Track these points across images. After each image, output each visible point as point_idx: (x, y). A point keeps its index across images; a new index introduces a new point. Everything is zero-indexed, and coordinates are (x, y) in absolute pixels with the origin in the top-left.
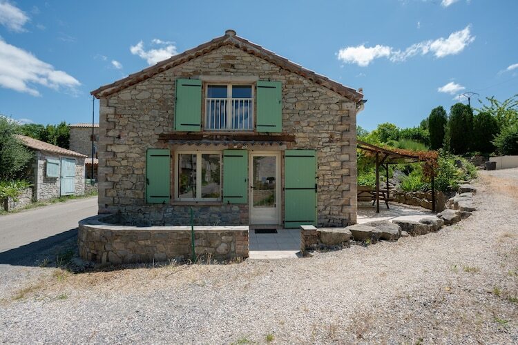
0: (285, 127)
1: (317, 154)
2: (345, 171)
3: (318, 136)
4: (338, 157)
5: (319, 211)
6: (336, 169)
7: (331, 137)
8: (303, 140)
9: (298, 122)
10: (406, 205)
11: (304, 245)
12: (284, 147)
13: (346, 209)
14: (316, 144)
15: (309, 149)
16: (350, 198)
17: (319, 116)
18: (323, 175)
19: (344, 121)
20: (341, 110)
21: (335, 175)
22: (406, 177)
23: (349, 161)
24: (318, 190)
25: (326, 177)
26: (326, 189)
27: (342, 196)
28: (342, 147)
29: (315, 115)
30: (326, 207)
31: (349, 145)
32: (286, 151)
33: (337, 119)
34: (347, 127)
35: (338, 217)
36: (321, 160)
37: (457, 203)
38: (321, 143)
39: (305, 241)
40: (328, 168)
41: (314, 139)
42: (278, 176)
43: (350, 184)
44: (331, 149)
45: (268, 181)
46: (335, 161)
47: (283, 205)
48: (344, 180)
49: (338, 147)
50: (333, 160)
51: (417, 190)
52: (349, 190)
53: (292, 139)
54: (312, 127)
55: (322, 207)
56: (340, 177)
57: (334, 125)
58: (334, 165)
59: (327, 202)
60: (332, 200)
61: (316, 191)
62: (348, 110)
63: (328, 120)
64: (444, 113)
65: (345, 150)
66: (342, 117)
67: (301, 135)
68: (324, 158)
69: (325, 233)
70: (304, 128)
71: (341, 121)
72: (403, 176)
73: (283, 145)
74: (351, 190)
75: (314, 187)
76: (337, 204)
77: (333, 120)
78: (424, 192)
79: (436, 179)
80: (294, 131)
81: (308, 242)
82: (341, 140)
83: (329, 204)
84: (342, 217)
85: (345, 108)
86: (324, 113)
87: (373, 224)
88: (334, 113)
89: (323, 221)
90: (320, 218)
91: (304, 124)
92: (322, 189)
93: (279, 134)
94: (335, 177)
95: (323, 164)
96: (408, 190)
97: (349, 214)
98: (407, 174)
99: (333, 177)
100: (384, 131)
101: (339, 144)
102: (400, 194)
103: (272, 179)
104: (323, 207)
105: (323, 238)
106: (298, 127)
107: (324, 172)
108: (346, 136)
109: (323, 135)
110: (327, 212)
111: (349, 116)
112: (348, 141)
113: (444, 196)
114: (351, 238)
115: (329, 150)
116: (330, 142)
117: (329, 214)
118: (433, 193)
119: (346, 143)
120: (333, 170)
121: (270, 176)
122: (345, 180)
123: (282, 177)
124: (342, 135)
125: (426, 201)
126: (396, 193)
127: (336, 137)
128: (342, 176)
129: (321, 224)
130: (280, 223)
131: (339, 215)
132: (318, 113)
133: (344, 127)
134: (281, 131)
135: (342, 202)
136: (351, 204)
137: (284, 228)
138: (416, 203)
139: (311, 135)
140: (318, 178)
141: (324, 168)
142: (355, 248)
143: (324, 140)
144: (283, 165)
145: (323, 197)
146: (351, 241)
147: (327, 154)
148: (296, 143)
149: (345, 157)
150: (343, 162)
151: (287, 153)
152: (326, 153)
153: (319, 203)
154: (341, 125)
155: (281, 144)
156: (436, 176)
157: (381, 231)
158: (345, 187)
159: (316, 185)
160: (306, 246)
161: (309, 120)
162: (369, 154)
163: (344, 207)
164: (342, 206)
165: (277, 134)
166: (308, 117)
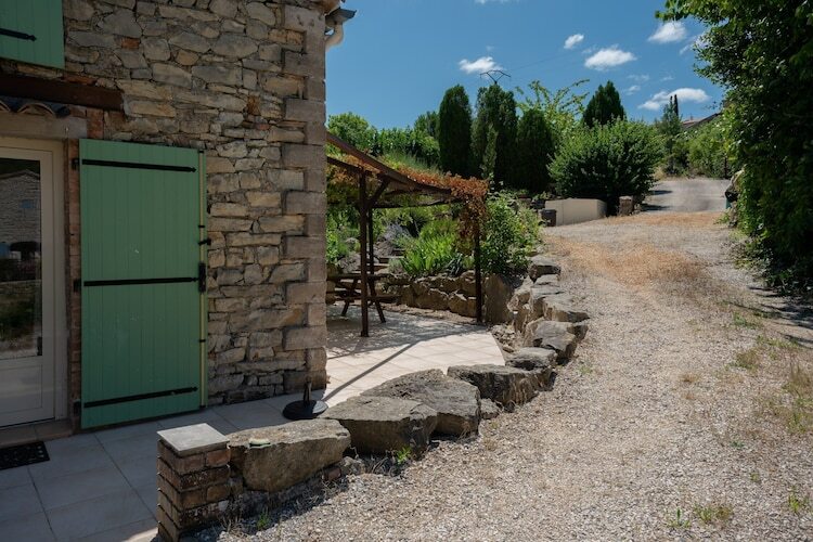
0: (79, 49)
1: (206, 164)
2: (291, 222)
3: (208, 101)
4: (272, 176)
5: (212, 353)
6: (264, 213)
7: (249, 110)
8: (152, 111)
9: (134, 43)
10: (415, 310)
11: (175, 515)
12: (75, 126)
13: (297, 340)
14: (199, 129)
15: (177, 144)
16: (307, 305)
17: (210, 33)
18: (226, 234)
19: (291, 65)
20: (280, 26)
21: (262, 233)
22: (412, 240)
23: (305, 190)
24: (210, 282)
25: (236, 241)
26: (235, 278)
27: (285, 300)
28: (284, 146)
29: (195, 26)
30: (234, 336)
31: (304, 143)
32: (83, 143)
33: (268, 53)
34: (300, 86)
35: (272, 367)
36: (217, 183)
37: (539, 303)
38: (217, 128)
39: (182, 496)
40: (241, 211)
41: (192, 110)
42: (49, 237)
43: (306, 261)
44: (250, 148)
45: (17, 255)
46: (263, 189)
47: (75, 345)
48: (290, 248)
49: (271, 144)
50: (257, 184)
51: (436, 271)
52: (305, 281)
53: (111, 102)
54: (187, 68)
55: (221, 340)
56: (277, 240)
57: (260, 73)
58: (259, 200)
59: (237, 322)
60: (252, 316)
61: (202, 288)
62: (303, 33)
63: (239, 52)
64: (466, 101)
65: (294, 155)
66: (283, 51)
67: (142, 88)
68: (229, 176)
69: (259, 452)
70: (158, 69)
71: (282, 63)
72: (406, 239)
73: (70, 120)
74: (312, 279)
75: (194, 273)
76: (267, 326)
77: (256, 56)
78: (454, 275)
79: (483, 244)
80: (116, 71)
81: (191, 501)
82: (282, 124)
83: (244, 328)
84: (283, 365)
85: (293, 23)
86: (227, 26)
87: (402, 388)
88: (260, 34)
89: (224, 384)
90: (215, 375)
91: (158, 52)
92: (222, 278)
93: (51, 75)
94: (265, 240)
95: (224, 198)
96: (417, 272)
97: (306, 352)
98: (415, 234)
99: (257, 240)
100: (342, 130)
101: (274, 135)
102: (401, 282)
103: (29, 248)
104: (225, 339)
105: (255, 473)
106: (131, 60)
107: (227, 224)
108: (294, 113)
109: (224, 102)
110: (239, 354)
111: (303, 52)
112: (302, 130)
113: (502, 285)
114: (348, 453)
115: (244, 152)
116: (247, 125)
117: (246, 359)
118: (478, 276)
119: (297, 136)
120: (256, 220)
121: (25, 239)
122: (292, 249)
123: (70, 237)
124: (283, 107)
125: (461, 296)
126: (391, 281)
127: (265, 114)
128: (284, 236)
129: (218, 394)
130: (61, 412)
131: (275, 359)
132: (207, 24)
133: (288, 85)
134: (60, 64)
135: (286, 316)
136: (311, 323)
137: (79, 430)
138: (436, 303)
139: (184, 96)
140: (208, 242)
141: (228, 209)
142: (364, 488)
143: (226, 118)
144: (71, 197)
145: (223, 305)
146: (348, 460)
147: (239, 166)
148: (125, 117)
149: (292, 178)
150: (286, 193)
151: (89, 150)
152: (233, 160)
153: (213, 327)
154: (281, 75)
155: (62, 113)
156: (484, 239)
157: (434, 413)
158: (295, 271)
159: (202, 267)
160: (185, 517)
161: (174, 40)
162: (341, 177)
163: (291, 334)
164: (285, 329)
165: (41, 73)
166: (172, 29)
